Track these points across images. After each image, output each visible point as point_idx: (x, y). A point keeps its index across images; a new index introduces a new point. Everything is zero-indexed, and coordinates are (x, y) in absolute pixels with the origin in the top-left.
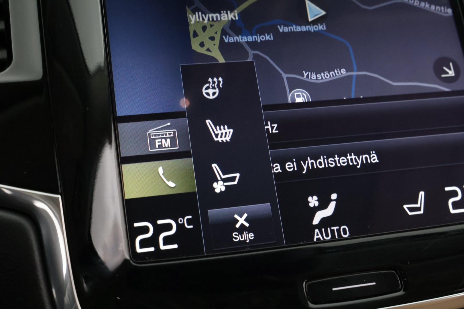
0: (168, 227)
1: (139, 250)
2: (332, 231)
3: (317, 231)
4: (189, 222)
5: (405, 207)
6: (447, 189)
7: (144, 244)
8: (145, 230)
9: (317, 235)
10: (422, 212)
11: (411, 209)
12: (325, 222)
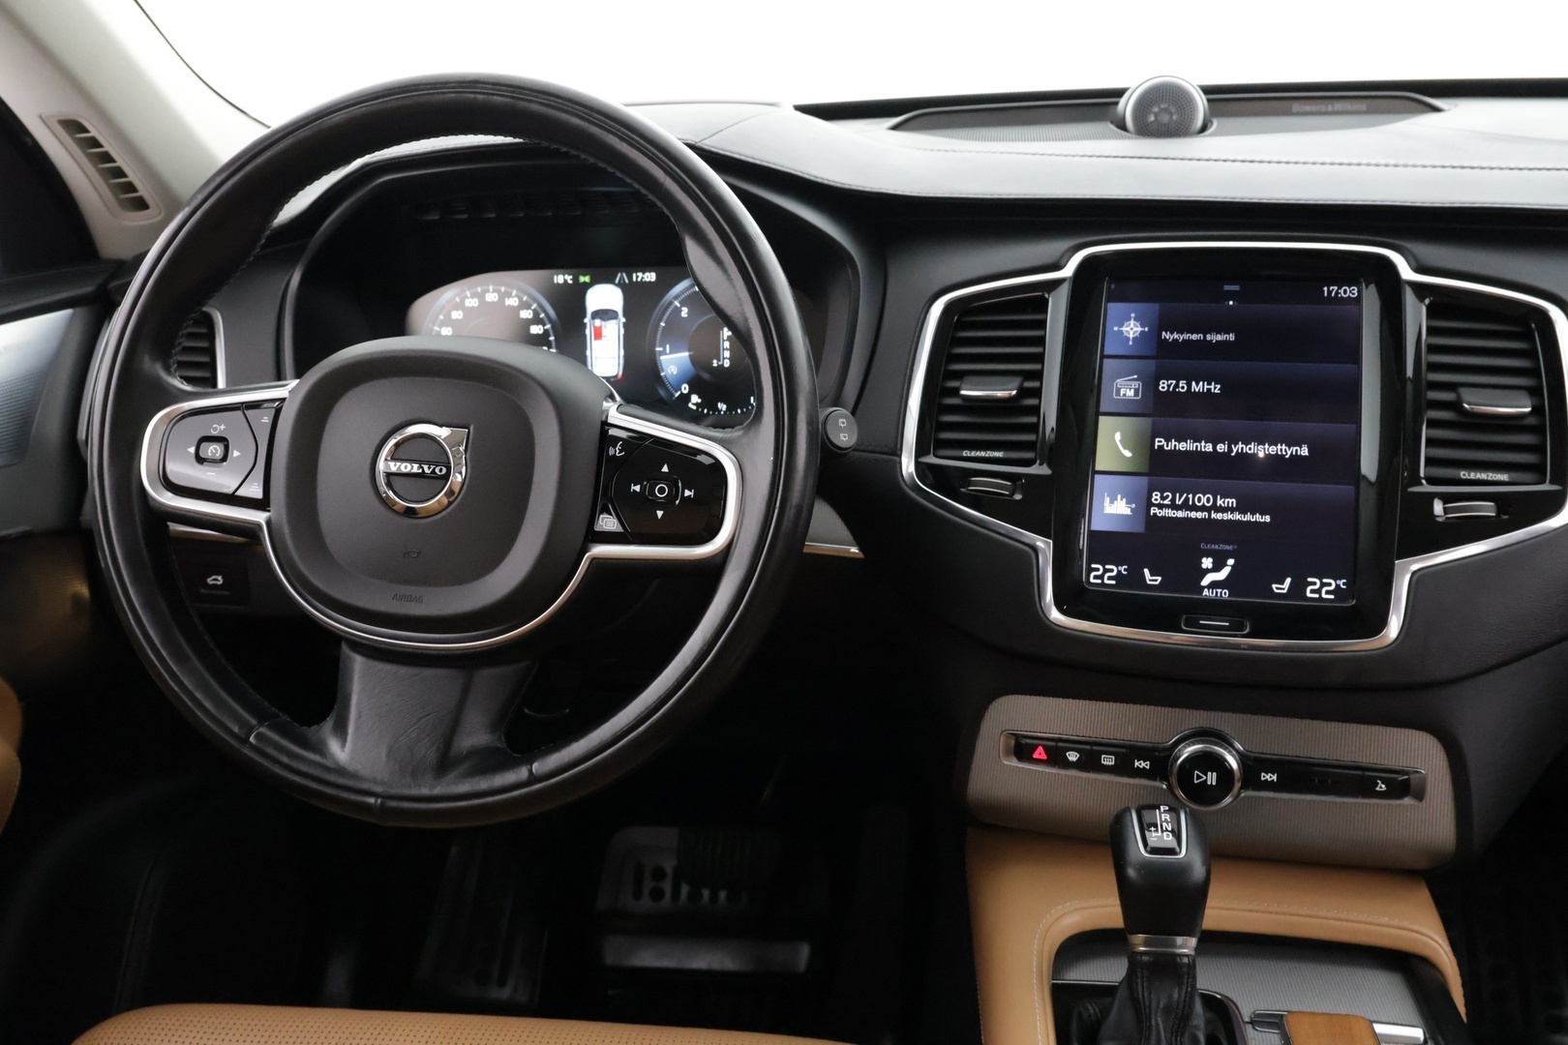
0: (1112, 571)
1: (1092, 580)
2: (1217, 592)
3: (1206, 590)
4: (1125, 570)
5: (1274, 586)
6: (1309, 580)
7: (1096, 577)
8: (1098, 570)
9: (1206, 592)
10: (1285, 591)
11: (1277, 588)
12: (1214, 585)
